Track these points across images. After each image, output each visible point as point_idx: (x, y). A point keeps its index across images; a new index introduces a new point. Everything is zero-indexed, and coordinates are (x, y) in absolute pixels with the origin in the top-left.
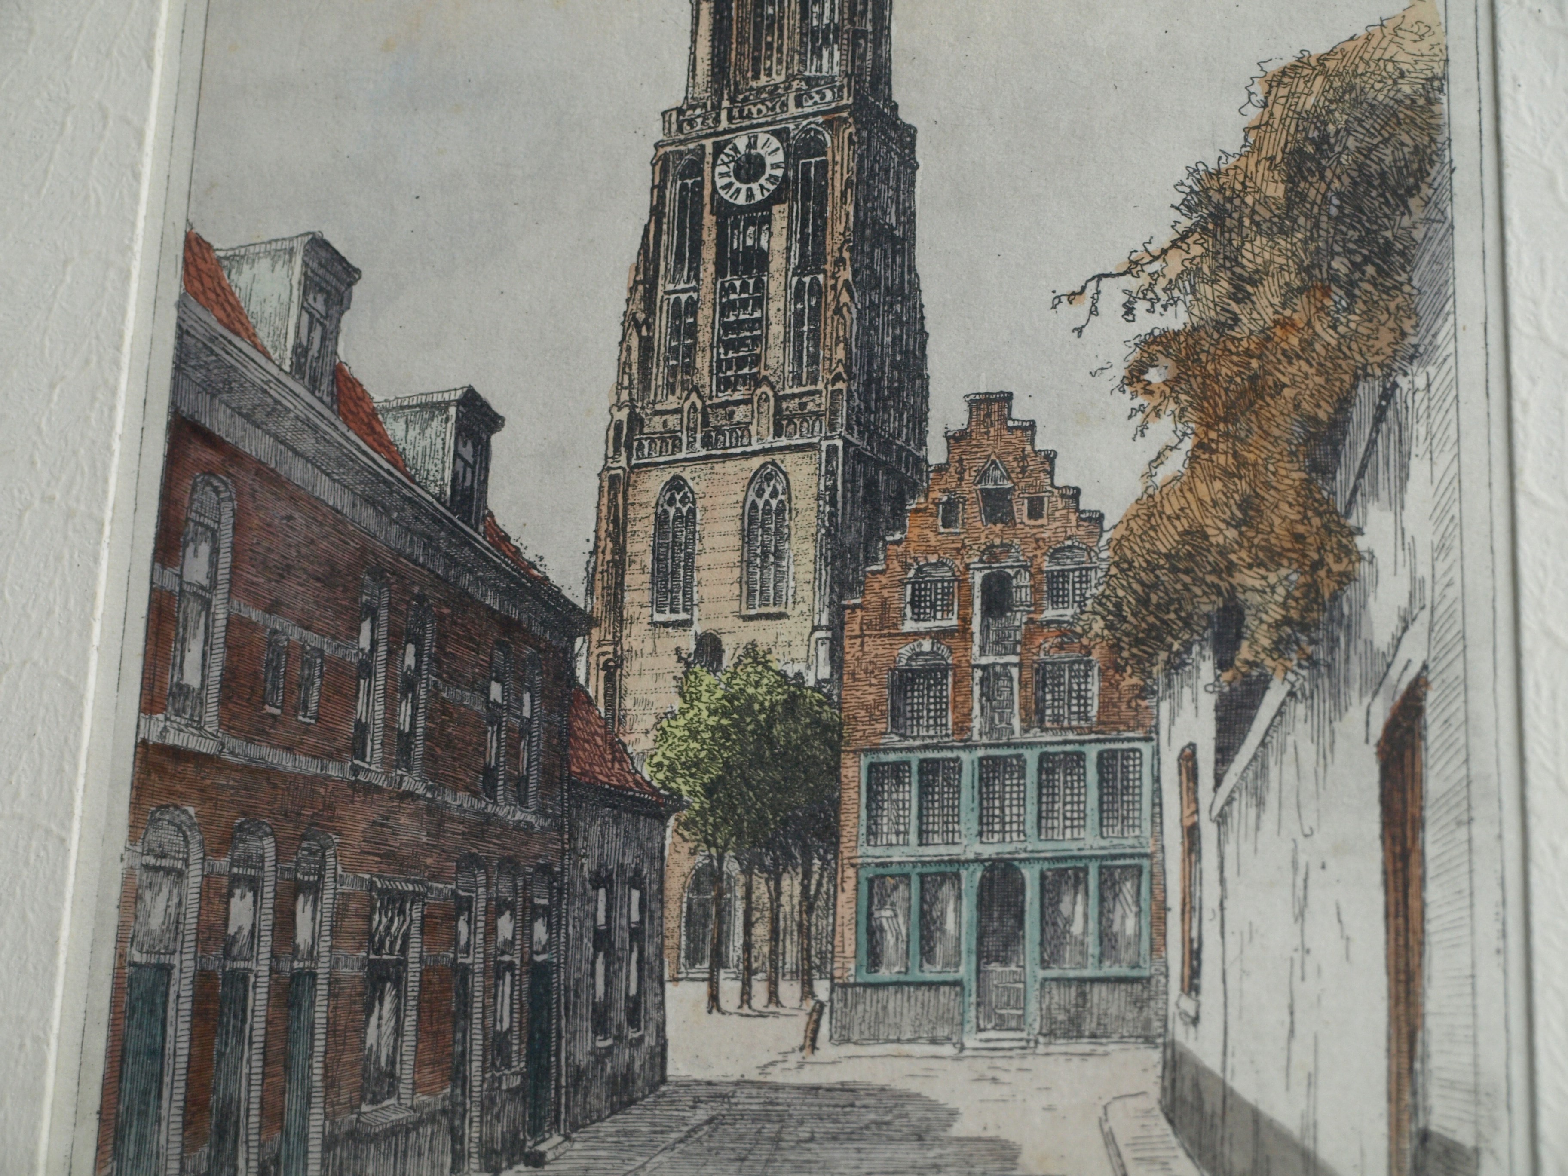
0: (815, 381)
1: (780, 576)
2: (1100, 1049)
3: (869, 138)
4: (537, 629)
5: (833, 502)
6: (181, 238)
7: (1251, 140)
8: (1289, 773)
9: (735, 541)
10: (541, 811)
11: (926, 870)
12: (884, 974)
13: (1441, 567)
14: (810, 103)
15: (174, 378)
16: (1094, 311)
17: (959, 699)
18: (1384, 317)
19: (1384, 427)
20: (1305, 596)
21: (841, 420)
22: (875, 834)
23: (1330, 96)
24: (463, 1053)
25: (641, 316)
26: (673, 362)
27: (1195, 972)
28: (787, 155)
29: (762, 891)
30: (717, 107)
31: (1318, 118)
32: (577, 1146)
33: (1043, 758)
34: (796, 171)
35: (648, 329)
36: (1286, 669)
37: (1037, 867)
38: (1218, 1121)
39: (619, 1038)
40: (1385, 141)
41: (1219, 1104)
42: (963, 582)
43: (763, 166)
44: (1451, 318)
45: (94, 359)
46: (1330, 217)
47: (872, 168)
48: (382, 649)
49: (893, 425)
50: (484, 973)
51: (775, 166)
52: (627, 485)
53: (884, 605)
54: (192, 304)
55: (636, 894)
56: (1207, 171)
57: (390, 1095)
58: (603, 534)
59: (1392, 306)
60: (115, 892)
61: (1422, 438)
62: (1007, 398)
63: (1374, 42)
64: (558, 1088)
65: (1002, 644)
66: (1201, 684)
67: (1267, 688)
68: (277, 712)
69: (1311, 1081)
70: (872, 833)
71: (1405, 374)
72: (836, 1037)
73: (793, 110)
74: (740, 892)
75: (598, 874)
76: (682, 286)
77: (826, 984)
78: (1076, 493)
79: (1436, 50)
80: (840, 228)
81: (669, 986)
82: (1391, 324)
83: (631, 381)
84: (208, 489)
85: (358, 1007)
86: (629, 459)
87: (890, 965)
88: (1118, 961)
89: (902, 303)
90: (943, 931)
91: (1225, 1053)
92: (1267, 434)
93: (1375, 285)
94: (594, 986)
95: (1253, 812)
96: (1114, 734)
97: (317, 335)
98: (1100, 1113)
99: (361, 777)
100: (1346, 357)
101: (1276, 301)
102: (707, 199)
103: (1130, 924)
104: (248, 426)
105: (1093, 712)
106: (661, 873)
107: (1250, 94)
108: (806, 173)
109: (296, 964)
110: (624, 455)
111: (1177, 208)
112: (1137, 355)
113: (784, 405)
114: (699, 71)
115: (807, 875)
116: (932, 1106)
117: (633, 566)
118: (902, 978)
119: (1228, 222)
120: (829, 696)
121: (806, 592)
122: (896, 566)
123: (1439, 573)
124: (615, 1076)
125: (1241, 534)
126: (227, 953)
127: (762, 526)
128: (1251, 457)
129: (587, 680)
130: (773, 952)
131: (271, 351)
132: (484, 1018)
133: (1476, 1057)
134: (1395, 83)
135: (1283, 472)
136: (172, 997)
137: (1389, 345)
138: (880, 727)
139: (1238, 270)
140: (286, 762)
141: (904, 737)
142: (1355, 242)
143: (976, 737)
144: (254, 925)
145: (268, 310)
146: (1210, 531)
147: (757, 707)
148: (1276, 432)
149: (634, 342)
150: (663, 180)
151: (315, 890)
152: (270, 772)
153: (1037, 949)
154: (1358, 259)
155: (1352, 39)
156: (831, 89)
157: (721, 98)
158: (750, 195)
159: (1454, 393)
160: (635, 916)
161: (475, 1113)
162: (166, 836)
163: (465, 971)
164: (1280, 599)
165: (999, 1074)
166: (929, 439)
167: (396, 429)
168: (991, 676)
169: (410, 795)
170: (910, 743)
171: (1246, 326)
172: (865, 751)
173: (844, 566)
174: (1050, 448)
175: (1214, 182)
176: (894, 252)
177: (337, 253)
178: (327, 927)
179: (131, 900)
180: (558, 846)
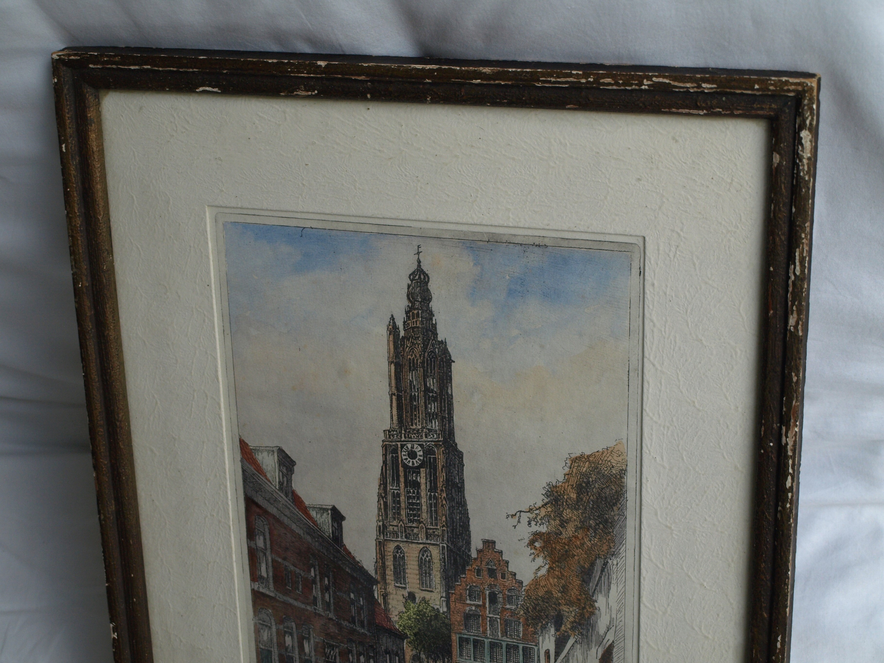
0: (437, 526)
1: (431, 580)
3: (449, 452)
4: (362, 580)
5: (444, 562)
6: (238, 440)
7: (566, 478)
9: (417, 567)
10: (369, 631)
13: (619, 616)
14: (430, 437)
15: (244, 484)
16: (519, 522)
17: (483, 624)
18: (605, 541)
19: (604, 573)
20: (580, 616)
21: (445, 539)
22: (462, 656)
23: (591, 469)
25: (383, 495)
26: (394, 511)
28: (424, 453)
30: (401, 432)
31: (587, 475)
33: (507, 645)
34: (427, 459)
35: (386, 499)
40: (607, 487)
42: (483, 593)
43: (416, 455)
44: (625, 545)
45: (218, 475)
46: (589, 507)
47: (450, 463)
48: (318, 577)
49: (461, 544)
51: (420, 456)
52: (384, 545)
53: (461, 594)
54: (245, 462)
55: (397, 658)
56: (552, 485)
58: (378, 558)
59: (607, 538)
60: (252, 628)
61: (615, 579)
62: (494, 542)
63: (604, 455)
65: (494, 612)
66: (551, 634)
67: (569, 639)
68: (291, 589)
70: (461, 655)
71: (611, 559)
75: (386, 650)
76: (394, 488)
78: (515, 574)
79: (624, 461)
80: (442, 480)
83: (382, 514)
84: (260, 520)
86: (384, 538)
89: (462, 507)
92: (570, 568)
93: (603, 531)
96: (527, 643)
97: (285, 479)
99: (317, 611)
100: (593, 551)
101: (573, 530)
102: (400, 462)
104: (268, 503)
105: (521, 635)
106: (404, 654)
107: (566, 463)
108: (430, 460)
110: (382, 536)
111: (544, 495)
112: (532, 537)
113: (428, 531)
114: (394, 419)
117: (388, 569)
119: (559, 502)
120: (447, 616)
121: (438, 586)
122: (464, 584)
123: (618, 617)
125: (562, 595)
126: (286, 651)
127: (425, 565)
128: (565, 574)
129: (378, 598)
131: (272, 482)
134: (611, 469)
135: (574, 580)
136: (273, 659)
137: (606, 550)
138: (462, 628)
139: (562, 518)
140: (296, 603)
141: (468, 632)
142: (597, 517)
143: (488, 636)
144: (293, 645)
145: (269, 469)
146: (554, 593)
147: (427, 615)
148: (573, 569)
149: (382, 502)
150: (386, 452)
151: (308, 639)
152: (291, 605)
154: (598, 522)
155: (598, 452)
156: (436, 434)
157: (402, 430)
158: (413, 464)
159: (624, 568)
162: (264, 616)
164: (573, 616)
166: (471, 550)
167: (313, 514)
168: (492, 620)
169: (331, 619)
170: (470, 633)
171: (564, 535)
172: (458, 633)
173: (449, 581)
174: (507, 559)
175: (555, 489)
176: (458, 492)
177: (287, 455)
178: (313, 649)
179: (257, 632)
180: (375, 641)
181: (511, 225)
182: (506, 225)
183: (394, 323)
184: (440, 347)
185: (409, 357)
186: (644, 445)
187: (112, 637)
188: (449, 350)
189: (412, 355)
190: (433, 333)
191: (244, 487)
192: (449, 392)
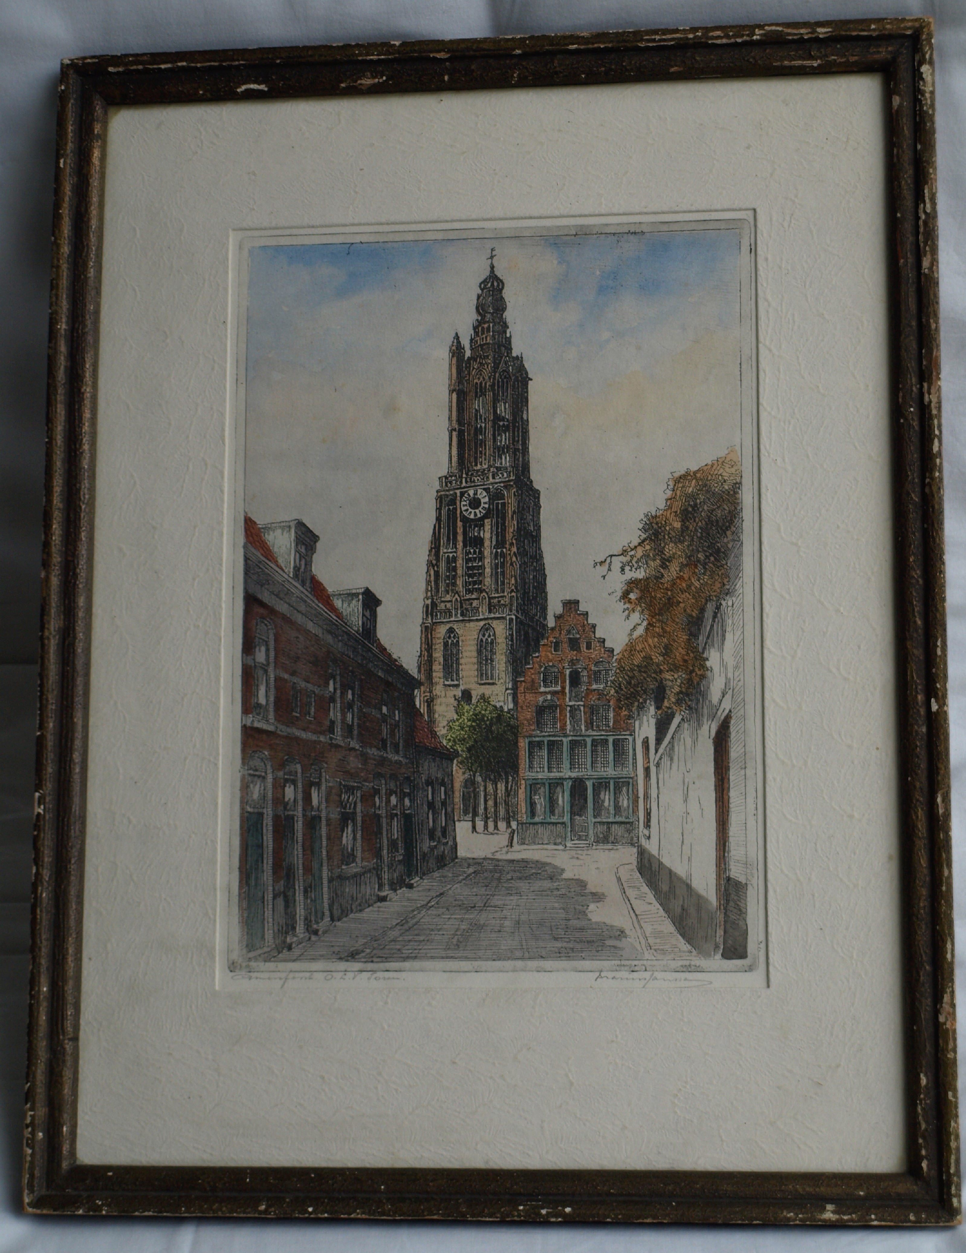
0: (503, 592)
1: (493, 668)
2: (615, 848)
3: (522, 494)
4: (399, 686)
5: (512, 640)
6: (243, 519)
7: (668, 504)
8: (682, 748)
9: (475, 654)
10: (405, 756)
11: (551, 781)
12: (537, 819)
13: (736, 674)
14: (498, 477)
15: (244, 578)
16: (609, 570)
17: (562, 718)
18: (717, 578)
19: (716, 620)
20: (688, 683)
21: (514, 608)
22: (532, 768)
23: (698, 488)
24: (380, 847)
25: (434, 562)
26: (448, 581)
27: (649, 820)
28: (490, 499)
29: (490, 788)
30: (461, 477)
31: (693, 496)
32: (425, 881)
33: (593, 741)
34: (493, 506)
35: (437, 568)
36: (681, 710)
37: (592, 781)
38: (657, 873)
39: (439, 842)
40: (718, 507)
41: (657, 868)
42: (562, 673)
43: (480, 503)
44: (741, 579)
45: (211, 568)
46: (697, 537)
47: (523, 507)
48: (338, 692)
49: (534, 611)
50: (386, 817)
51: (485, 503)
52: (432, 630)
53: (533, 681)
54: (250, 547)
55: (443, 789)
56: (651, 515)
57: (353, 862)
58: (423, 649)
59: (720, 573)
60: (238, 784)
61: (730, 625)
62: (577, 602)
63: (715, 467)
64: (417, 860)
65: (577, 697)
66: (650, 715)
67: (673, 717)
69: (690, 859)
70: (531, 767)
71: (724, 600)
73: (491, 480)
74: (482, 788)
75: (428, 780)
76: (450, 550)
77: (516, 823)
78: (604, 641)
79: (737, 472)
80: (511, 530)
81: (457, 823)
82: (720, 580)
83: (431, 588)
84: (263, 624)
85: (339, 829)
86: (432, 619)
87: (539, 816)
88: (621, 816)
89: (536, 562)
90: (558, 804)
91: (659, 850)
92: (674, 621)
93: (714, 565)
94: (428, 822)
95: (669, 763)
96: (618, 733)
97: (303, 563)
98: (616, 870)
99: (333, 741)
100: (703, 592)
101: (678, 569)
102: (458, 515)
103: (625, 802)
104: (277, 599)
106: (452, 781)
107: (668, 485)
108: (497, 506)
109: (313, 813)
110: (430, 618)
111: (640, 530)
112: (626, 588)
113: (492, 601)
114: (453, 461)
115: (507, 783)
116: (555, 867)
117: (436, 662)
118: (543, 821)
119: (660, 537)
120: (513, 715)
121: (503, 675)
122: (537, 666)
123: (735, 676)
124: (438, 856)
125: (664, 659)
126: (285, 808)
127: (485, 649)
128: (668, 629)
129: (420, 706)
130: (496, 811)
131: (284, 568)
132: (387, 834)
133: (746, 852)
134: (722, 484)
135: (680, 636)
136: (264, 825)
137: (718, 588)
138: (533, 728)
139: (663, 556)
140: (303, 735)
141: (542, 732)
142: (707, 547)
143: (568, 732)
144: (295, 798)
145: (282, 551)
146: (653, 657)
147: (486, 719)
148: (677, 620)
149: (432, 573)
150: (441, 506)
151: (318, 785)
152: (297, 739)
153: (592, 811)
154: (708, 554)
155: (706, 465)
156: (506, 472)
157: (462, 474)
158: (476, 515)
159: (742, 608)
160: (443, 797)
161: (386, 869)
162: (257, 762)
163: (379, 817)
164: (679, 684)
165: (580, 857)
166: (548, 617)
167: (338, 603)
168: (573, 709)
169: (353, 749)
170: (544, 734)
171: (666, 578)
172: (527, 737)
173: (517, 665)
174: (594, 622)
175: (654, 520)
176: (533, 541)
177: (309, 528)
178: (324, 799)
179: (245, 787)
180: (412, 770)
181: (603, 212)
182: (597, 212)
183: (459, 342)
184: (514, 364)
185: (475, 381)
186: (762, 447)
187: (36, 813)
188: (526, 366)
189: (479, 378)
190: (506, 348)
191: (246, 582)
192: (525, 417)
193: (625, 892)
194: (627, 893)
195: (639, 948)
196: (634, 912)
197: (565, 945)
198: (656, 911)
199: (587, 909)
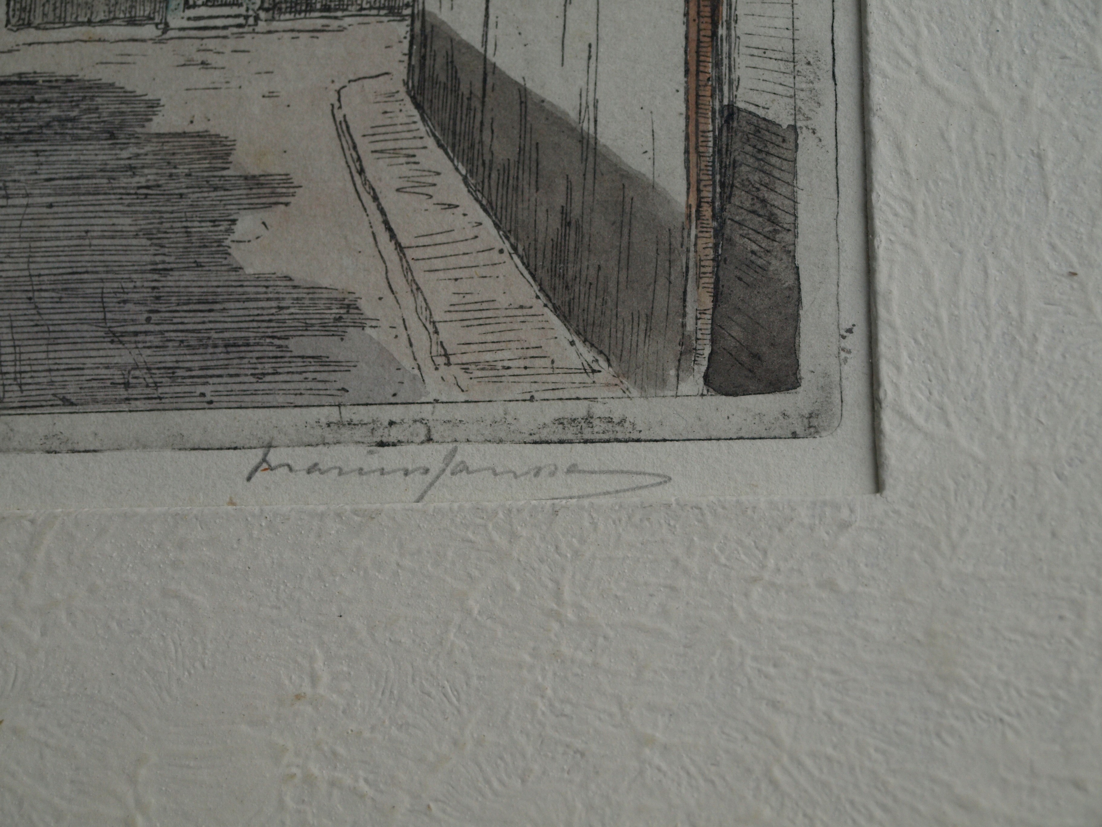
2: (334, 24)
38: (476, 103)
41: (478, 85)
69: (592, 52)
72: (13, 21)
91: (486, 24)
98: (334, 100)
116: (128, 97)
133: (794, 19)
165: (210, 57)
193: (361, 172)
194: (370, 174)
195: (407, 363)
196: (393, 236)
197: (146, 356)
198: (470, 233)
199: (229, 231)
